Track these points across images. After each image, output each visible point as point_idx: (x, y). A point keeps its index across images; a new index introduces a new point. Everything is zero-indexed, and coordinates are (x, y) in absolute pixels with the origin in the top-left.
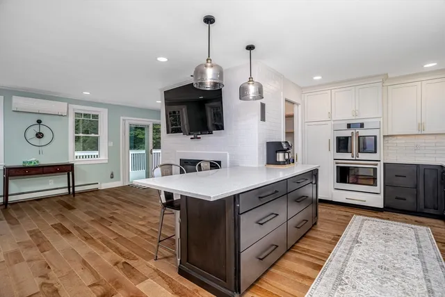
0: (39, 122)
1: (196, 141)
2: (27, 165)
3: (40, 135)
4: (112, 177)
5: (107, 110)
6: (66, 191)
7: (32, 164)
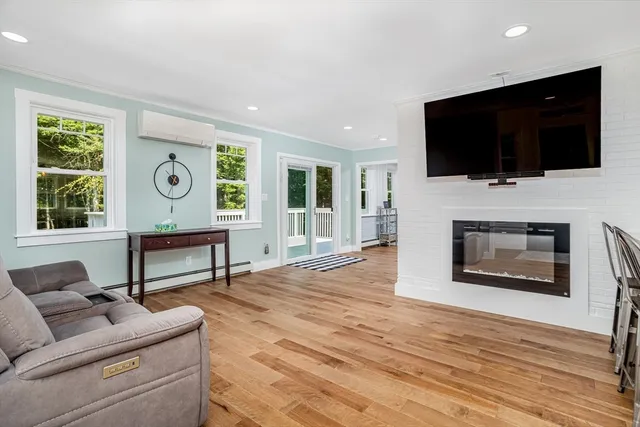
0: (172, 157)
1: (502, 189)
2: (163, 231)
3: (173, 180)
4: (266, 252)
5: (260, 140)
6: (208, 275)
7: (169, 231)
